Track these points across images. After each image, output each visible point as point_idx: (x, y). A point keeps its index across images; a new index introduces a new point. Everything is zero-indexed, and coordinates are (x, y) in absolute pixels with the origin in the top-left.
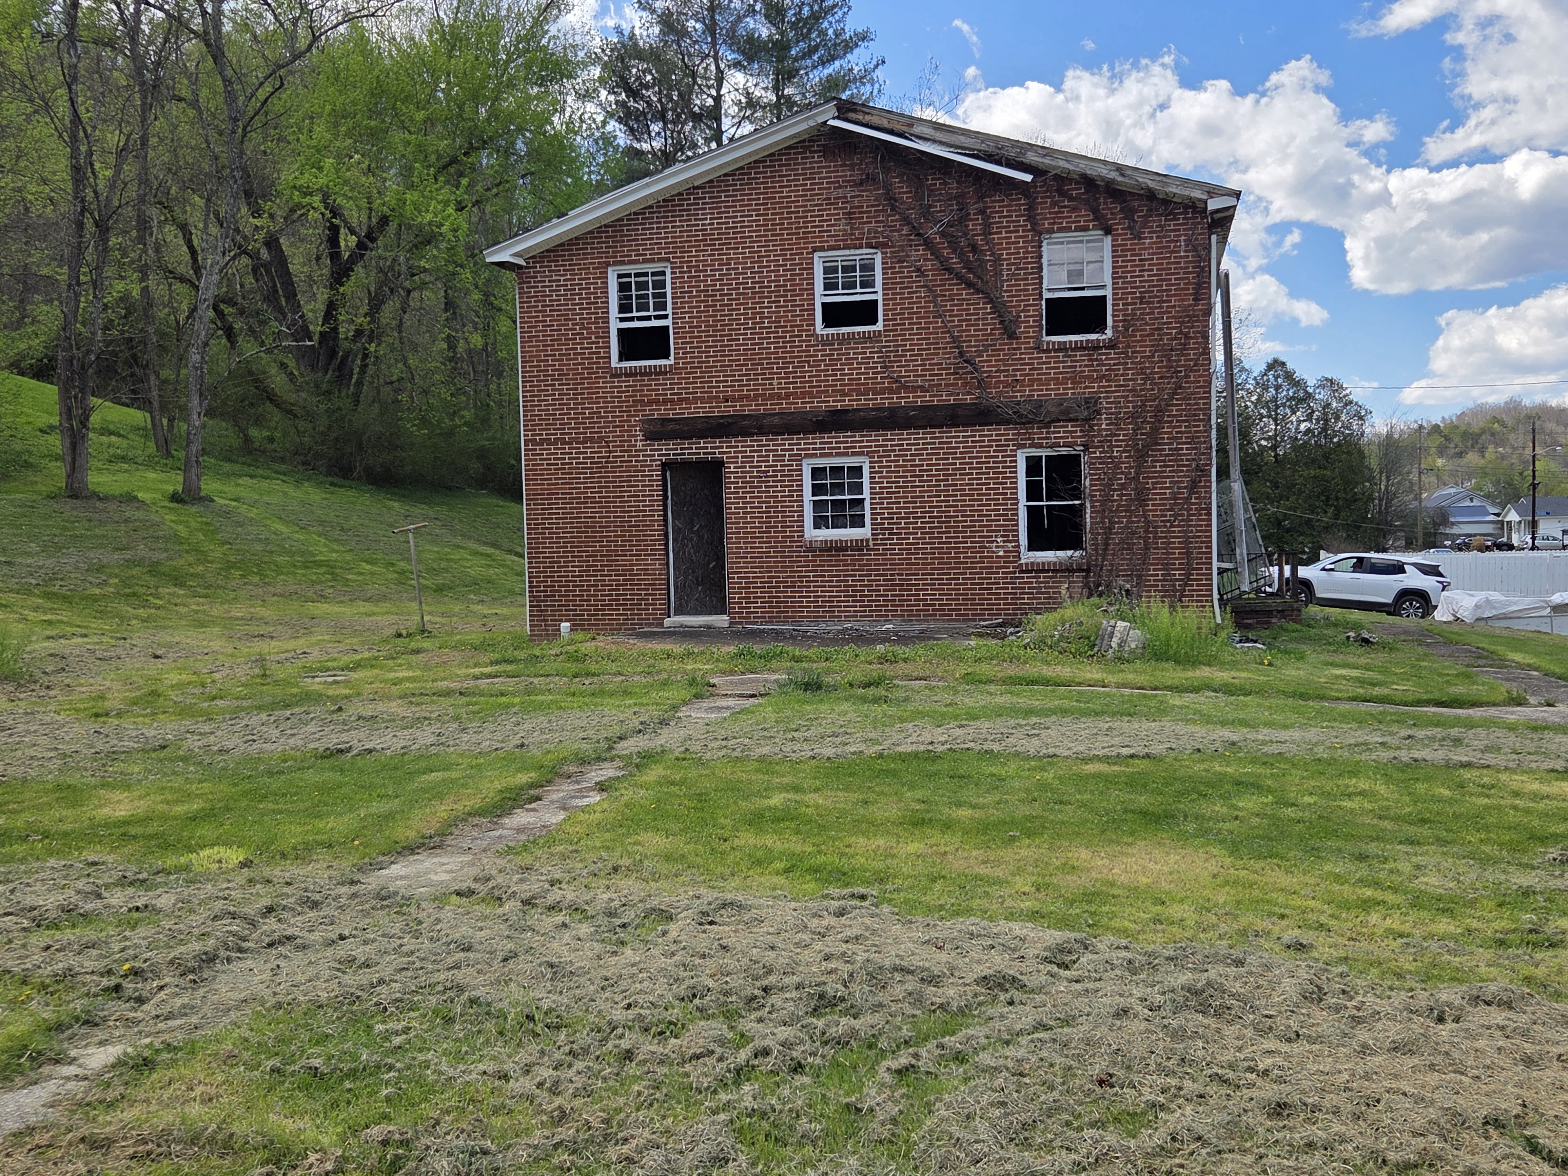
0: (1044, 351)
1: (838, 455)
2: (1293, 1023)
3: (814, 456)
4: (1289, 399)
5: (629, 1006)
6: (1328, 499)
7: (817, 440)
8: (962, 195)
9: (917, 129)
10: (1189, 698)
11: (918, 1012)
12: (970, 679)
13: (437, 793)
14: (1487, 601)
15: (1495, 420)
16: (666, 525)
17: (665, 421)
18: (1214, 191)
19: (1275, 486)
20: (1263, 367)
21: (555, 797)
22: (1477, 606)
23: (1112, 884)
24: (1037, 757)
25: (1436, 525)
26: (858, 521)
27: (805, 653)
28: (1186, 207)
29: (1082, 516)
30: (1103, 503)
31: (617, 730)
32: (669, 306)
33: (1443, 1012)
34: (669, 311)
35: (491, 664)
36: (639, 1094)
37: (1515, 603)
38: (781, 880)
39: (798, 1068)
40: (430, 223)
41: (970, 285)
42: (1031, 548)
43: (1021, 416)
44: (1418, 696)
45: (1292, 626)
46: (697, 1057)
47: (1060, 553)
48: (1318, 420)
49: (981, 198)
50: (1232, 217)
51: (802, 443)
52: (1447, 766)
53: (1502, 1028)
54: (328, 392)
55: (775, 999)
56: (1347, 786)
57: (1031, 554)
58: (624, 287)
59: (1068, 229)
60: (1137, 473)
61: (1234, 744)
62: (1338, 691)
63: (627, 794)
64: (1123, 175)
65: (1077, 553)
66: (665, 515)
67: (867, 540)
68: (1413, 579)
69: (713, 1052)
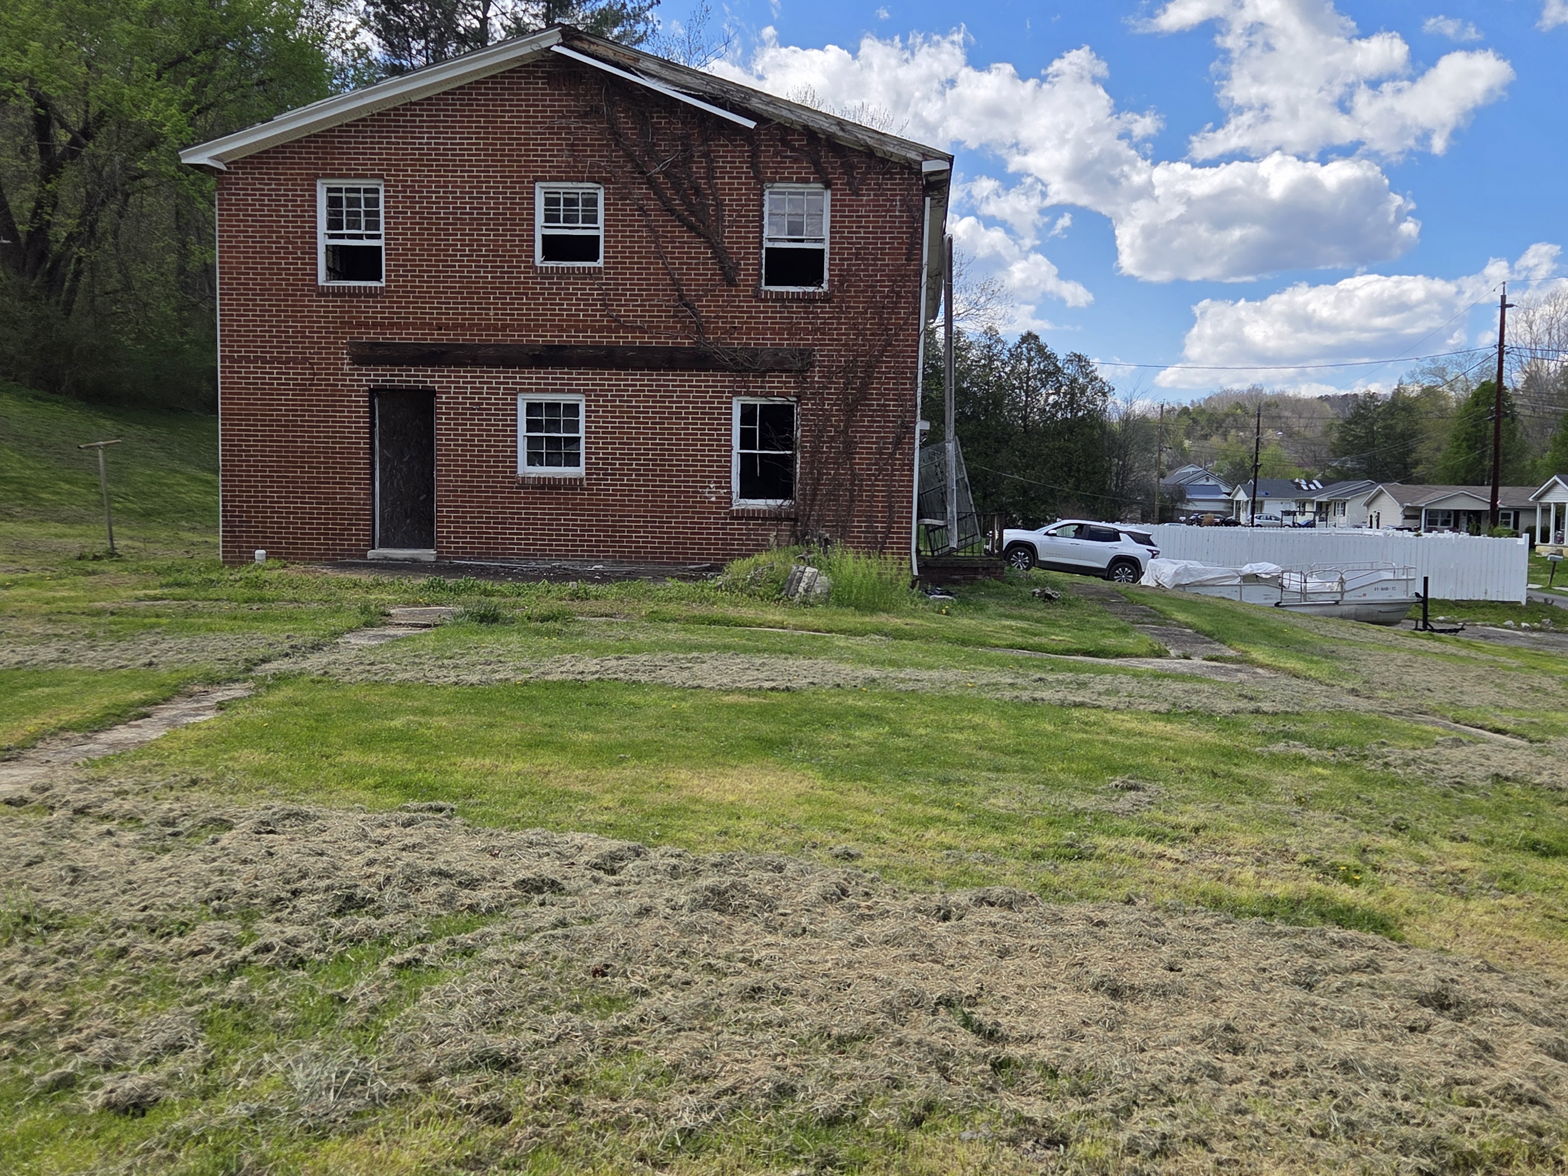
0: (762, 301)
1: (554, 391)
2: (804, 921)
3: (529, 391)
4: (1040, 372)
5: (145, 909)
6: (1070, 470)
7: (533, 376)
8: (688, 136)
9: (644, 65)
10: (853, 641)
11: (444, 913)
12: (654, 617)
13: (35, 708)
14: (1186, 569)
15: (1238, 405)
16: (372, 454)
17: (374, 345)
18: (928, 154)
19: (1024, 455)
20: (1018, 339)
21: (166, 714)
22: (1176, 574)
23: (697, 801)
24: (682, 688)
25: (1173, 500)
26: (574, 460)
27: (497, 587)
28: (903, 167)
29: (793, 468)
30: (813, 454)
31: (262, 652)
32: (382, 226)
33: (950, 912)
34: (382, 231)
35: (162, 586)
36: (114, 987)
37: (1210, 572)
38: (368, 795)
39: (299, 963)
40: (151, 123)
41: (691, 228)
42: (743, 495)
43: (737, 364)
44: (1069, 645)
45: (993, 582)
46: (194, 954)
47: (771, 502)
48: (1065, 394)
49: (705, 141)
50: (948, 181)
51: (521, 376)
52: (1062, 705)
53: (993, 925)
54: (35, 298)
55: (301, 902)
56: (962, 720)
57: (742, 501)
58: (334, 202)
59: (789, 180)
60: (846, 427)
61: (874, 680)
62: (999, 638)
63: (243, 714)
64: (843, 130)
65: (787, 503)
66: (372, 444)
67: (581, 480)
68: (1127, 547)
69: (213, 949)
